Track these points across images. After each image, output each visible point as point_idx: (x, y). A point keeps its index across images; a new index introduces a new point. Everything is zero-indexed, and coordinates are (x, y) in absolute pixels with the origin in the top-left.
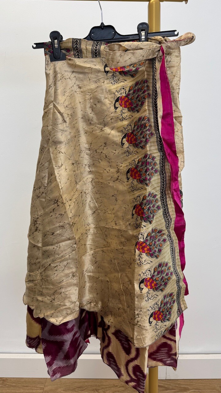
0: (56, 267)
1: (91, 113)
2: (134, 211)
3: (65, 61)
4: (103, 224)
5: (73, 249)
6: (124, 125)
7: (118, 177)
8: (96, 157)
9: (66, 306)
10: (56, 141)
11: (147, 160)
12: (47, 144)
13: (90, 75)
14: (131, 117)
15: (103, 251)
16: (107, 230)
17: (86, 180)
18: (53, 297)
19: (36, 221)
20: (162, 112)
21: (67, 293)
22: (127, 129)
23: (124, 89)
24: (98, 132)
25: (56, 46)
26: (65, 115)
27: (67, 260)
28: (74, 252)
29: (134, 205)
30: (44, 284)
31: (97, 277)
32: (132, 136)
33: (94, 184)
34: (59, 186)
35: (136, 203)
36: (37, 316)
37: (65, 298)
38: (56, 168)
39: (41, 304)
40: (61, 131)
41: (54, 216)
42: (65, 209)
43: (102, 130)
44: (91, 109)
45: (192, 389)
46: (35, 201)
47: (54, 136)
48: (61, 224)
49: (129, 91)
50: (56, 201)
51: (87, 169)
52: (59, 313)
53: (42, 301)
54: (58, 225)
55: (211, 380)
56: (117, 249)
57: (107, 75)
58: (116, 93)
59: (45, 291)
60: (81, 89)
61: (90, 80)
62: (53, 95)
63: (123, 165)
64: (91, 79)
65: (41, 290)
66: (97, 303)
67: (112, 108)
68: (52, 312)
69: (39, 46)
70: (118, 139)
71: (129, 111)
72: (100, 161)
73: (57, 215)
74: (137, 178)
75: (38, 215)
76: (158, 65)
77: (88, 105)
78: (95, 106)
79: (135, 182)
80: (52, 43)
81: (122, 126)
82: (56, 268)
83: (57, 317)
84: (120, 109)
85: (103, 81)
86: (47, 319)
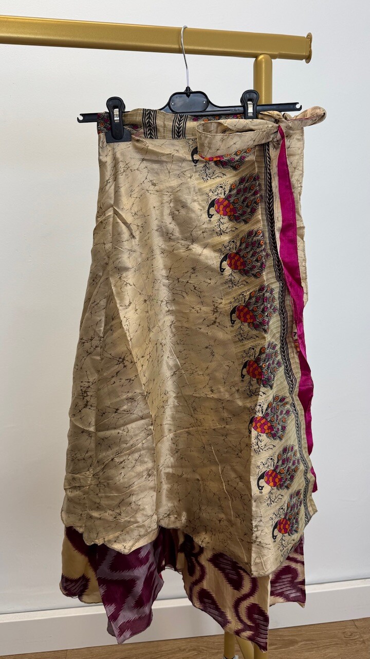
0: (122, 462)
1: (170, 224)
2: (245, 370)
3: (130, 142)
4: (188, 392)
5: (147, 433)
6: (224, 242)
7: (216, 318)
8: (177, 289)
9: (138, 522)
10: (121, 267)
11: (264, 294)
12: (104, 270)
13: (169, 166)
14: (234, 229)
15: (189, 433)
16: (197, 399)
17: (163, 325)
18: (118, 511)
19: (85, 392)
20: (281, 223)
21: (139, 503)
22: (228, 248)
23: (221, 187)
24: (182, 251)
25: (117, 119)
26: (134, 227)
27: (139, 450)
28: (149, 437)
29: (244, 362)
30: (101, 490)
31: (180, 474)
32: (236, 258)
33: (174, 330)
34: (127, 337)
35: (247, 359)
36: (93, 543)
37: (136, 511)
38: (120, 308)
39: (98, 522)
40: (128, 252)
41: (118, 383)
42: (137, 370)
43: (188, 249)
44: (171, 216)
45: (301, 641)
46: (83, 360)
47: (117, 259)
48: (130, 395)
49: (230, 191)
50: (122, 360)
51: (165, 308)
52: (127, 535)
53: (100, 519)
54: (125, 397)
55: (329, 624)
56: (214, 430)
57: (196, 166)
58: (211, 194)
59: (104, 502)
60: (156, 187)
61: (169, 172)
62: (113, 195)
63: (223, 301)
65: (98, 500)
66: (179, 515)
67: (205, 216)
68: (117, 534)
69: (87, 118)
70: (215, 262)
71: (230, 220)
72: (185, 295)
73: (123, 381)
74: (249, 321)
75: (89, 382)
76: (274, 154)
77: (167, 211)
78: (177, 213)
79: (246, 327)
80: (110, 115)
81: (220, 243)
82: (122, 465)
83: (124, 541)
84: (216, 217)
85: (189, 175)
86: (108, 546)
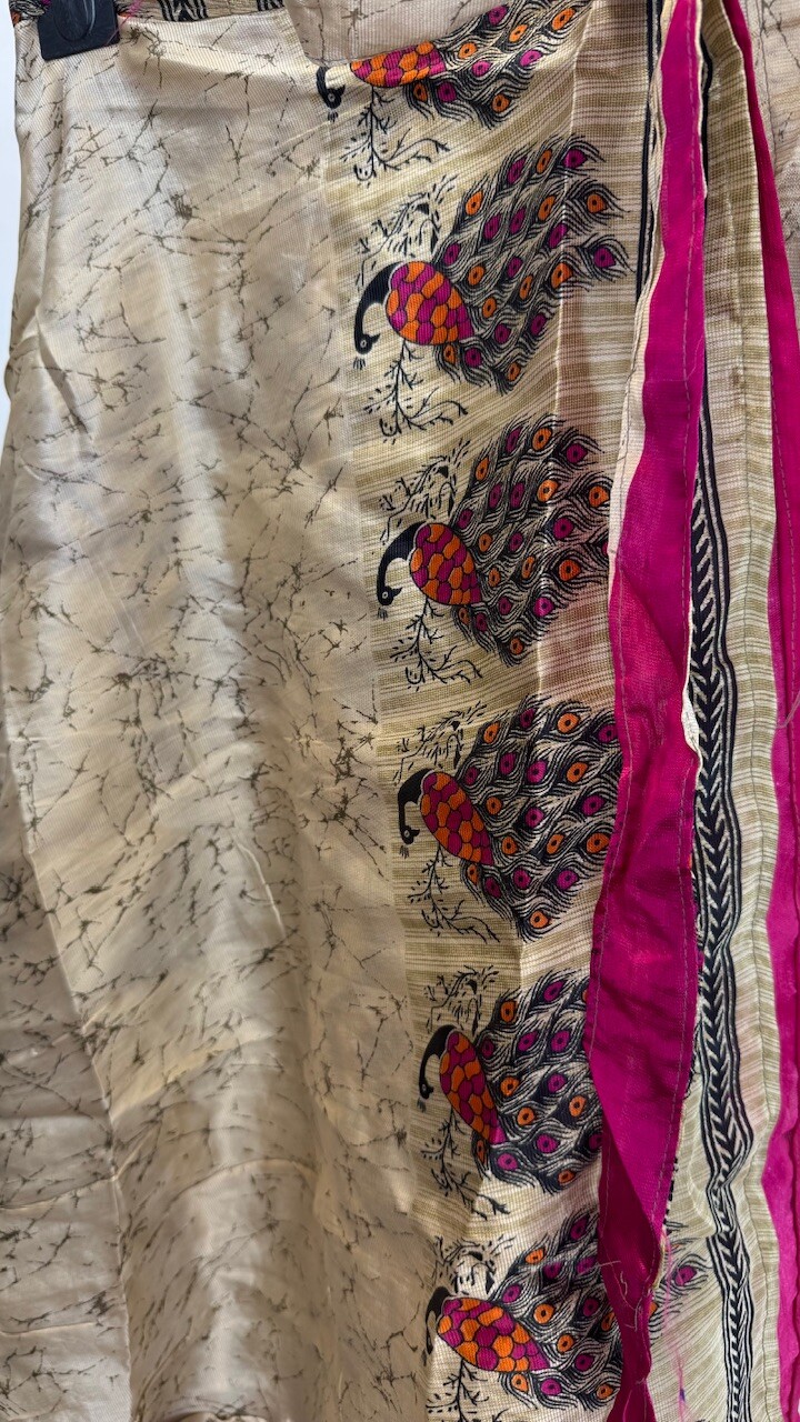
1: (242, 375)
6: (404, 466)
7: (344, 799)
13: (238, 128)
17: (219, 772)
21: (65, 1385)
22: (419, 498)
23: (424, 208)
24: (269, 492)
28: (99, 1185)
31: (276, 1301)
32: (449, 550)
33: (264, 797)
34: (21, 810)
38: (11, 698)
42: (52, 942)
43: (284, 485)
44: (242, 345)
48: (35, 1020)
49: (458, 227)
50: (14, 888)
51: (227, 708)
57: (332, 117)
60: (192, 221)
63: (377, 731)
64: (242, 152)
70: (360, 555)
71: (444, 365)
73: (19, 964)
74: (466, 851)
77: (228, 324)
78: (262, 328)
81: (389, 471)
84: (388, 347)
85: (306, 163)
